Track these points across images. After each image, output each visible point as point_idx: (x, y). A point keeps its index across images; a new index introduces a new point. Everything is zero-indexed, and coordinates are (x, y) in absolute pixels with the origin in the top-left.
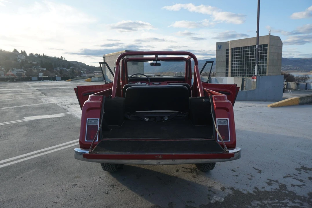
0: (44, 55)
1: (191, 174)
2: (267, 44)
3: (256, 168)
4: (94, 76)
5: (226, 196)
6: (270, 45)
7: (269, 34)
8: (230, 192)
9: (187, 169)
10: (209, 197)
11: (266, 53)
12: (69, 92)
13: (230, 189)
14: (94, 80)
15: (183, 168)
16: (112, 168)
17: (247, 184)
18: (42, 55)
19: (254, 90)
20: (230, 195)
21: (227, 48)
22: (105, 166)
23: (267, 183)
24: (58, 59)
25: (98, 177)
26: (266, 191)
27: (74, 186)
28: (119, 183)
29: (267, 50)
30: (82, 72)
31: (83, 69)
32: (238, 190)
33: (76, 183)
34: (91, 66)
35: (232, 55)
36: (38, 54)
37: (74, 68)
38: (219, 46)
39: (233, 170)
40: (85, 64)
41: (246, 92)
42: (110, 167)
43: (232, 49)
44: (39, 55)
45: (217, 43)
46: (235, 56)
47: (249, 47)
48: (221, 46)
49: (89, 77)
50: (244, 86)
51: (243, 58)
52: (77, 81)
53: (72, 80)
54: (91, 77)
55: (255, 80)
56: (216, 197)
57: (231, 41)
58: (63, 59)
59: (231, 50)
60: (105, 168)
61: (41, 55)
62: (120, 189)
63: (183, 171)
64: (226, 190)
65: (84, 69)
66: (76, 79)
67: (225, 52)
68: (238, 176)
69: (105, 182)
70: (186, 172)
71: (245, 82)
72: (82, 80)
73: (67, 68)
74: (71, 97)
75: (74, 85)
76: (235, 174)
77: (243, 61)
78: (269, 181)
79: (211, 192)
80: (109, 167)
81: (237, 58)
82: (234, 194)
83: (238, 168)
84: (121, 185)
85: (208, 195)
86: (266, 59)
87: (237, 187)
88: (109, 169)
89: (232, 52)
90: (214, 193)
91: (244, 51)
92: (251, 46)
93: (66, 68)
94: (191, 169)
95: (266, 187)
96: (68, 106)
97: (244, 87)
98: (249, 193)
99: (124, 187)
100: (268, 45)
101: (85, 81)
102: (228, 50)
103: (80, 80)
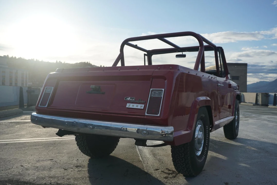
9: (170, 170)
15: (167, 169)
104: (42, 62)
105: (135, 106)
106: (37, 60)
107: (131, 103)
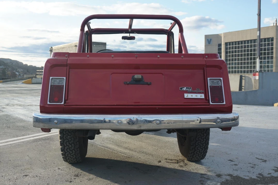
1: (177, 164)
2: (273, 38)
3: (260, 158)
4: (36, 77)
5: (223, 181)
6: (276, 39)
7: (275, 25)
8: (228, 178)
9: (171, 160)
10: (202, 182)
11: (272, 49)
12: (2, 94)
13: (228, 176)
14: (35, 82)
15: (166, 159)
16: (75, 158)
17: (249, 172)
19: (256, 91)
20: (228, 180)
21: (220, 43)
22: (66, 151)
23: (273, 170)
25: (57, 168)
26: (272, 177)
27: (25, 176)
28: (85, 173)
29: (272, 45)
30: (17, 73)
31: (18, 70)
32: (238, 176)
33: (27, 174)
34: (29, 66)
35: (226, 53)
37: (5, 68)
38: (208, 40)
39: (230, 160)
40: (22, 63)
41: (246, 93)
42: (73, 157)
43: (226, 44)
45: (206, 36)
46: (230, 53)
47: (248, 41)
48: (211, 40)
49: (29, 78)
50: (243, 86)
51: (242, 55)
52: (12, 82)
53: (3, 82)
54: (32, 78)
55: (257, 77)
56: (211, 182)
57: (224, 33)
59: (224, 45)
60: (67, 158)
62: (86, 178)
63: (167, 162)
64: (222, 176)
65: (20, 70)
66: (9, 80)
67: (217, 48)
68: (237, 165)
69: (66, 172)
70: (171, 163)
71: (243, 81)
72: (19, 81)
74: (6, 98)
75: (8, 87)
76: (233, 163)
77: (241, 60)
78: (277, 168)
79: (203, 178)
80: (71, 152)
81: (233, 56)
82: (232, 180)
83: (237, 158)
84: (87, 174)
85: (200, 181)
86: (272, 58)
87: (235, 174)
88: (72, 160)
89: (226, 49)
90: (208, 179)
91: (242, 47)
92: (251, 41)
94: (178, 160)
95: (272, 174)
96: (2, 107)
97: (243, 88)
98: (251, 178)
99: (92, 176)
100: (275, 38)
101: (23, 83)
102: (220, 45)
103: (15, 82)
105: (194, 96)
107: (189, 93)
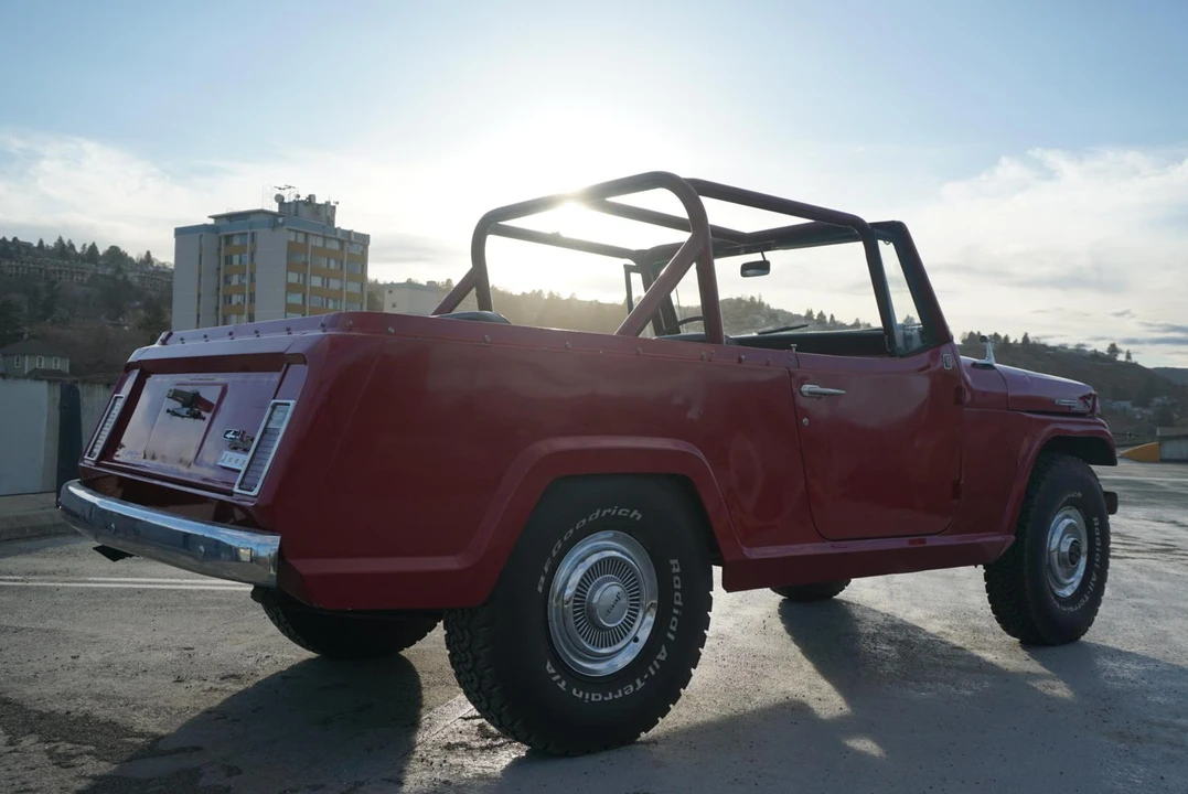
0: (1026, 338)
18: (1020, 341)
24: (1096, 355)
36: (1003, 336)
37: (1174, 405)
44: (1006, 338)
58: (1121, 358)
61: (1011, 341)
73: (1134, 405)
93: (1127, 404)
104: (571, 301)
105: (234, 460)
106: (551, 294)
